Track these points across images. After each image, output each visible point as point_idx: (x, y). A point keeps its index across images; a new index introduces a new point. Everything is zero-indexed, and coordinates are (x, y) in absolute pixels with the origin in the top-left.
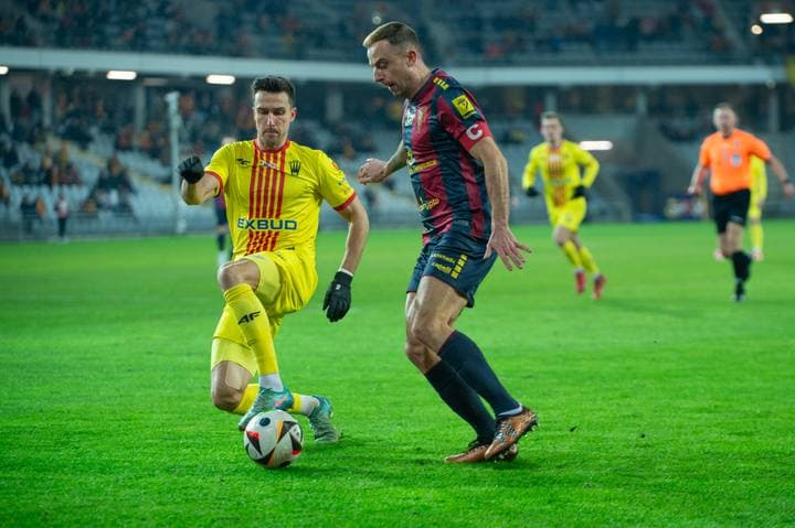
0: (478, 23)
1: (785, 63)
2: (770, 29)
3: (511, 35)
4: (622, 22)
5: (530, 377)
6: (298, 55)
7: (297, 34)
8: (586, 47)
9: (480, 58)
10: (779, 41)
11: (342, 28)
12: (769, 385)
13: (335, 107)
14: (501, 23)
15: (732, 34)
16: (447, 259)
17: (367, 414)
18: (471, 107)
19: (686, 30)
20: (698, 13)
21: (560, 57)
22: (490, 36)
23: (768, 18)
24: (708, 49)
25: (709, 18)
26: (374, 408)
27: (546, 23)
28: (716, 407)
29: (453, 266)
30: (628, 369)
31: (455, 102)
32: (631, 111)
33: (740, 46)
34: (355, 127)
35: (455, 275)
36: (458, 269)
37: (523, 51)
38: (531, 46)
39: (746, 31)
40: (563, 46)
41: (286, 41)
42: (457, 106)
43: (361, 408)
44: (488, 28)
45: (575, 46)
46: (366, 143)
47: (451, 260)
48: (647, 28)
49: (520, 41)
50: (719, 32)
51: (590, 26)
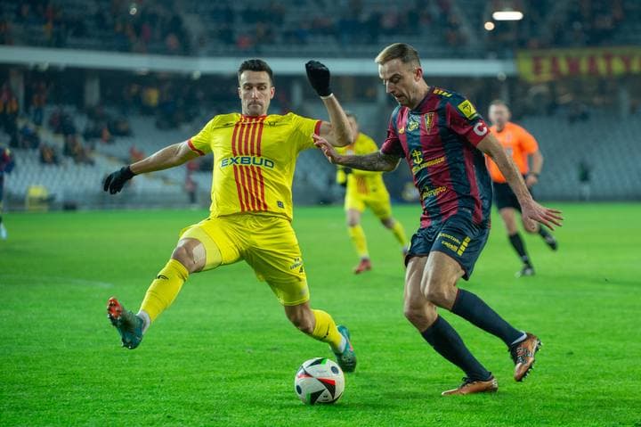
0: (229, 15)
1: (514, 57)
2: (502, 25)
3: (261, 28)
4: (365, 17)
5: (275, 349)
6: (58, 43)
7: (57, 23)
8: (330, 39)
9: (232, 48)
10: (510, 37)
11: (100, 17)
12: (497, 357)
13: (93, 93)
14: (251, 16)
15: (466, 30)
16: (455, 240)
17: (120, 384)
18: (473, 111)
19: (424, 26)
20: (434, 10)
21: (306, 49)
22: (241, 28)
23: (499, 16)
24: (445, 43)
25: (445, 14)
26: (127, 379)
27: (293, 16)
28: (447, 378)
29: (459, 246)
30: (368, 342)
31: (460, 107)
32: (372, 100)
33: (473, 42)
34: (112, 112)
35: (460, 253)
36: (463, 248)
37: (271, 42)
38: (279, 39)
39: (480, 26)
40: (310, 39)
41: (46, 30)
42: (462, 110)
43: (113, 378)
44: (239, 19)
45: (320, 39)
46: (123, 127)
47: (457, 241)
48: (388, 22)
49: (268, 33)
50: (454, 27)
51: (334, 20)
